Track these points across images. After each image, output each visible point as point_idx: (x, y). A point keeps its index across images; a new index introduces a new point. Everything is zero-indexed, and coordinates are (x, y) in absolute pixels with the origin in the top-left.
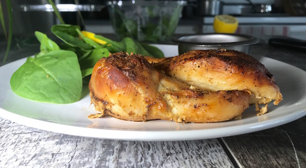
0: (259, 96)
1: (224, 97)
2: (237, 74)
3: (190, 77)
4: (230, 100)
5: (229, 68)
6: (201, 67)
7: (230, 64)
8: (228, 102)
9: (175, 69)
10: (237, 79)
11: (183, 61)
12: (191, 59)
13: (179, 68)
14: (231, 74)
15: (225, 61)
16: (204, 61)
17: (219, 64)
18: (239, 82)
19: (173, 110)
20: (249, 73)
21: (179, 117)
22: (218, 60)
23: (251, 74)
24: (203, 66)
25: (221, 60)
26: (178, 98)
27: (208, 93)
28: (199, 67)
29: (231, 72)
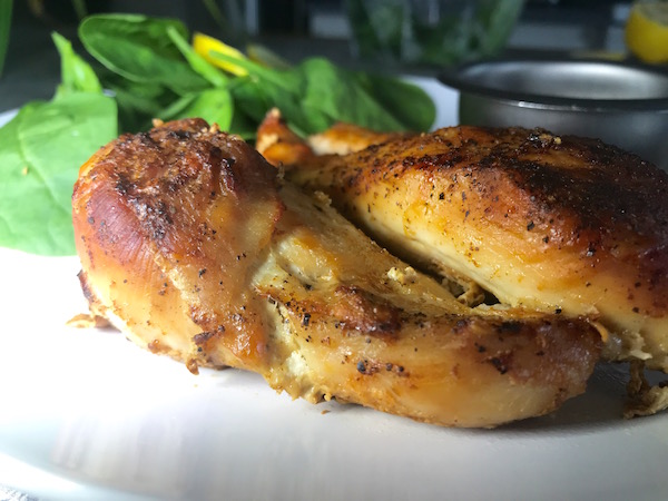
0: (645, 350)
1: (482, 350)
2: (569, 250)
3: (412, 226)
4: (503, 365)
5: (543, 221)
6: (447, 196)
7: (550, 206)
8: (492, 369)
9: (374, 189)
10: (564, 273)
11: (400, 167)
12: (423, 164)
13: (382, 188)
14: (546, 247)
15: (531, 191)
16: (463, 179)
17: (509, 201)
18: (569, 283)
19: (290, 360)
20: (616, 253)
21: (309, 387)
22: (508, 183)
23: (626, 259)
24: (458, 195)
25: (518, 184)
26: (306, 323)
27: (420, 324)
28: (442, 197)
29: (547, 240)
